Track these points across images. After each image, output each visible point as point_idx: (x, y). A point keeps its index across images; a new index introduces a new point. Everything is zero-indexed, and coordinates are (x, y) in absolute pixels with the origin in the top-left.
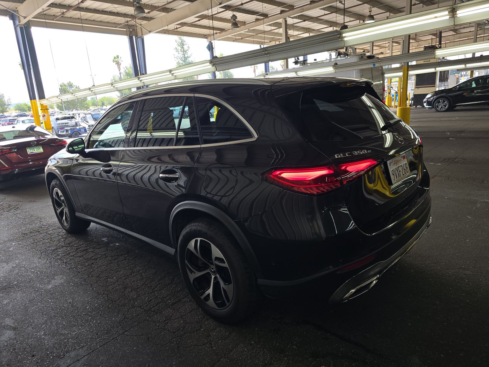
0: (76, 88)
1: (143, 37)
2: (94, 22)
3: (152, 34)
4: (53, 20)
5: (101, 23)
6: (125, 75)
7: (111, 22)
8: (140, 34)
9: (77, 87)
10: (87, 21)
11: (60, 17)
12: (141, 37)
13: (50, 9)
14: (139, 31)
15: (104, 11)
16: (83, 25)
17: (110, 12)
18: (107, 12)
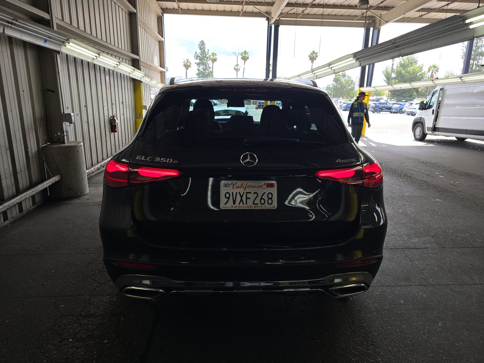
0: (348, 77)
1: (381, 28)
2: (335, 16)
3: (390, 23)
4: (296, 18)
5: (342, 17)
6: (399, 66)
7: (352, 15)
8: (377, 26)
9: (350, 77)
10: (329, 16)
11: (302, 15)
12: (378, 28)
13: (294, 8)
14: (378, 22)
15: (343, 5)
16: (323, 20)
17: (348, 5)
18: (345, 6)
